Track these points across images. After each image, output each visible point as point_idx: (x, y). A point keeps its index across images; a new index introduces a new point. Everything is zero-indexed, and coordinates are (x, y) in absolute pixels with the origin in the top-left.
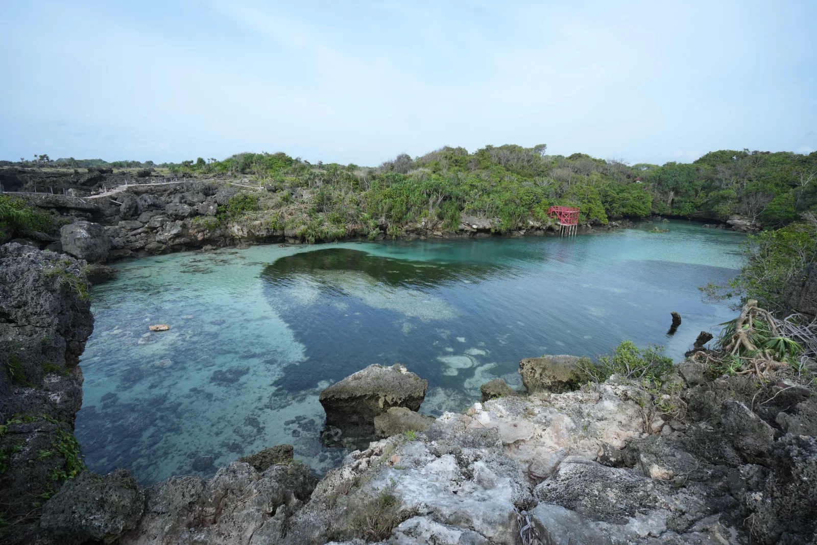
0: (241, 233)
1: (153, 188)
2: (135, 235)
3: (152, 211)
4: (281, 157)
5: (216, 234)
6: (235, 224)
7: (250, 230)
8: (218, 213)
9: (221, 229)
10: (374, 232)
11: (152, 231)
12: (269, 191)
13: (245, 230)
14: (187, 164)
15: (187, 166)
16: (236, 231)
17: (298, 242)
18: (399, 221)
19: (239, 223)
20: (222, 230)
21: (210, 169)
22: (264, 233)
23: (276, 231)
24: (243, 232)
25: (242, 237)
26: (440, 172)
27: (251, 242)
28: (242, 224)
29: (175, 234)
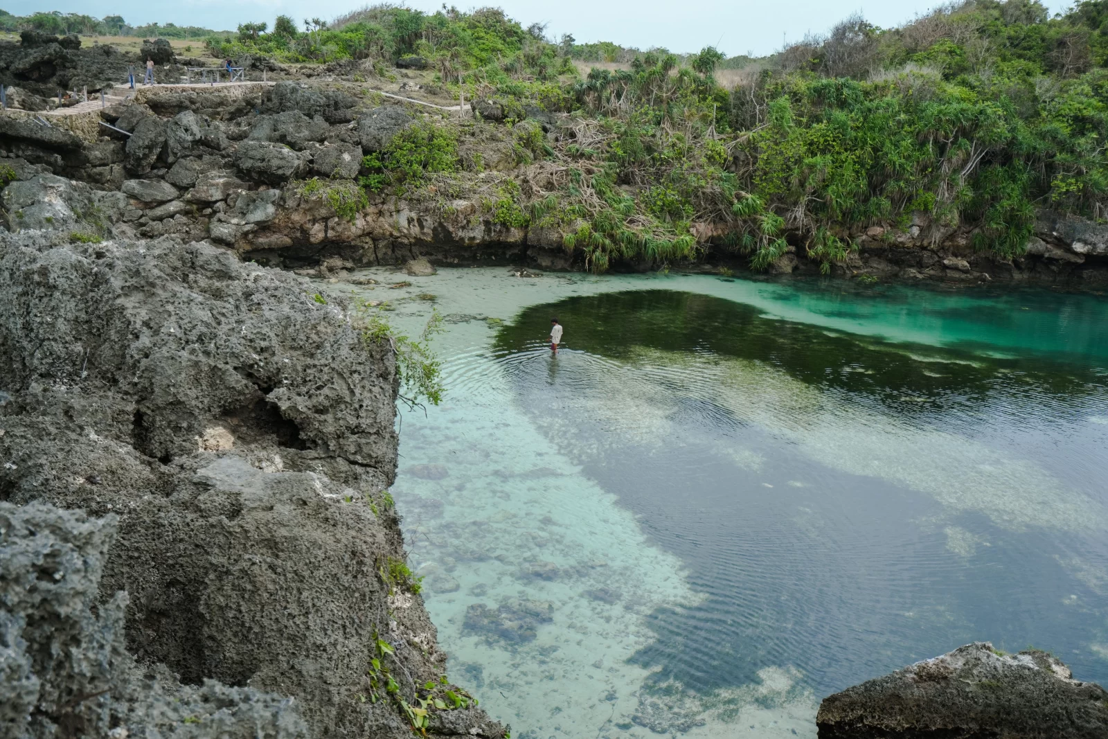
0: (415, 230)
1: (194, 96)
2: (160, 219)
3: (200, 157)
4: (492, 20)
5: (353, 229)
6: (403, 205)
7: (441, 224)
8: (364, 172)
9: (366, 215)
10: (772, 249)
11: (200, 210)
12: (488, 118)
13: (429, 222)
14: (249, 34)
15: (251, 37)
16: (403, 222)
17: (560, 263)
18: (848, 221)
19: (414, 202)
20: (369, 218)
21: (308, 50)
22: (478, 233)
23: (508, 230)
24: (422, 227)
25: (419, 242)
26: (971, 79)
27: (440, 257)
28: (422, 207)
29: (257, 223)
